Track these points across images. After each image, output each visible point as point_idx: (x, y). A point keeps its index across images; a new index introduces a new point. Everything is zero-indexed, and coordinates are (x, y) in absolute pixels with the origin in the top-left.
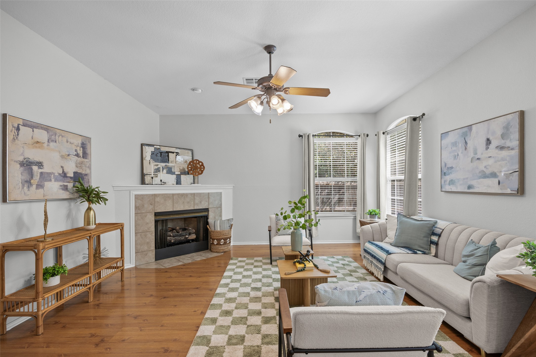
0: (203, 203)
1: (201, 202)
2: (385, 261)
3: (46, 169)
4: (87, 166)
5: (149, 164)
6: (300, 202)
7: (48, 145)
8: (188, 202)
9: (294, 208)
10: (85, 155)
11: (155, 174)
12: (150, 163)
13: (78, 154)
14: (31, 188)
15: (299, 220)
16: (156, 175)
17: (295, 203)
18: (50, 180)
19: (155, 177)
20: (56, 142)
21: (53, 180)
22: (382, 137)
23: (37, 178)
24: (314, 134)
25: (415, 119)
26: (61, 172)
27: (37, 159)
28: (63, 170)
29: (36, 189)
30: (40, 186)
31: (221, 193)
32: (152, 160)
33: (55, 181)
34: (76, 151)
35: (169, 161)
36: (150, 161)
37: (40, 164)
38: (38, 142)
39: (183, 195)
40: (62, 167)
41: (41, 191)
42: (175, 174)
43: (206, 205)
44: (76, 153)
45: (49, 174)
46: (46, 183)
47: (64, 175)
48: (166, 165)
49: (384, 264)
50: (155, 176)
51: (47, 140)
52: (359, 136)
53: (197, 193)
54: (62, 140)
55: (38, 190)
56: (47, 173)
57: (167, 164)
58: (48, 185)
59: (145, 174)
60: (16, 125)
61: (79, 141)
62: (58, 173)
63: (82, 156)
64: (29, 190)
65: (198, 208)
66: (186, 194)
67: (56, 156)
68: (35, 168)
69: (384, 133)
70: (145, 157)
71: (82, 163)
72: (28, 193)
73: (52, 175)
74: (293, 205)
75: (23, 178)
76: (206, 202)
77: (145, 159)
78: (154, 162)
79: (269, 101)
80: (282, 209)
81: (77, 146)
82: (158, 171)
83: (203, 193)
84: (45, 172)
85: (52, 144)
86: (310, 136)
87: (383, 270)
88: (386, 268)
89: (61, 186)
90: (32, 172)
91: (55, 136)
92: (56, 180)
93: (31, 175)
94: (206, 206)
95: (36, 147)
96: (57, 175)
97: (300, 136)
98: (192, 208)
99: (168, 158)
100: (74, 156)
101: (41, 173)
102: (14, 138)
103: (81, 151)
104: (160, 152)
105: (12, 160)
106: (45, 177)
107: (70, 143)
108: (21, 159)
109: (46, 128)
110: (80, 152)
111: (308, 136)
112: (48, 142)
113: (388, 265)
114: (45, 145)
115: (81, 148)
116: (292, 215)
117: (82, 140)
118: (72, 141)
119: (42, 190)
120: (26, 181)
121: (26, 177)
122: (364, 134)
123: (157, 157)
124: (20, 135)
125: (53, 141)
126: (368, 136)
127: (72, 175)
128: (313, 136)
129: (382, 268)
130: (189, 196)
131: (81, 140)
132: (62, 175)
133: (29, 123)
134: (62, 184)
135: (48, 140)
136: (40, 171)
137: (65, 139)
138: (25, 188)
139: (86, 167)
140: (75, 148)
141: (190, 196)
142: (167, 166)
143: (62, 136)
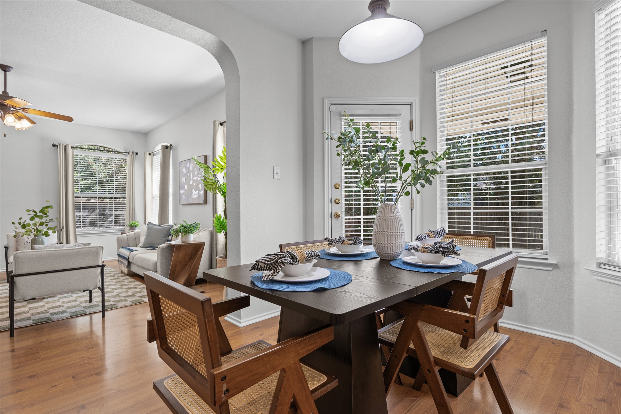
2: (129, 257)
6: (42, 211)
9: (33, 216)
15: (40, 228)
17: (34, 211)
22: (148, 157)
24: (74, 145)
25: (167, 147)
49: (128, 260)
52: (128, 153)
69: (150, 154)
74: (32, 214)
79: (3, 116)
80: (20, 219)
86: (67, 147)
87: (127, 264)
88: (129, 263)
97: (54, 145)
111: (65, 147)
113: (130, 260)
116: (31, 223)
122: (133, 152)
126: (137, 154)
128: (72, 147)
129: (126, 263)
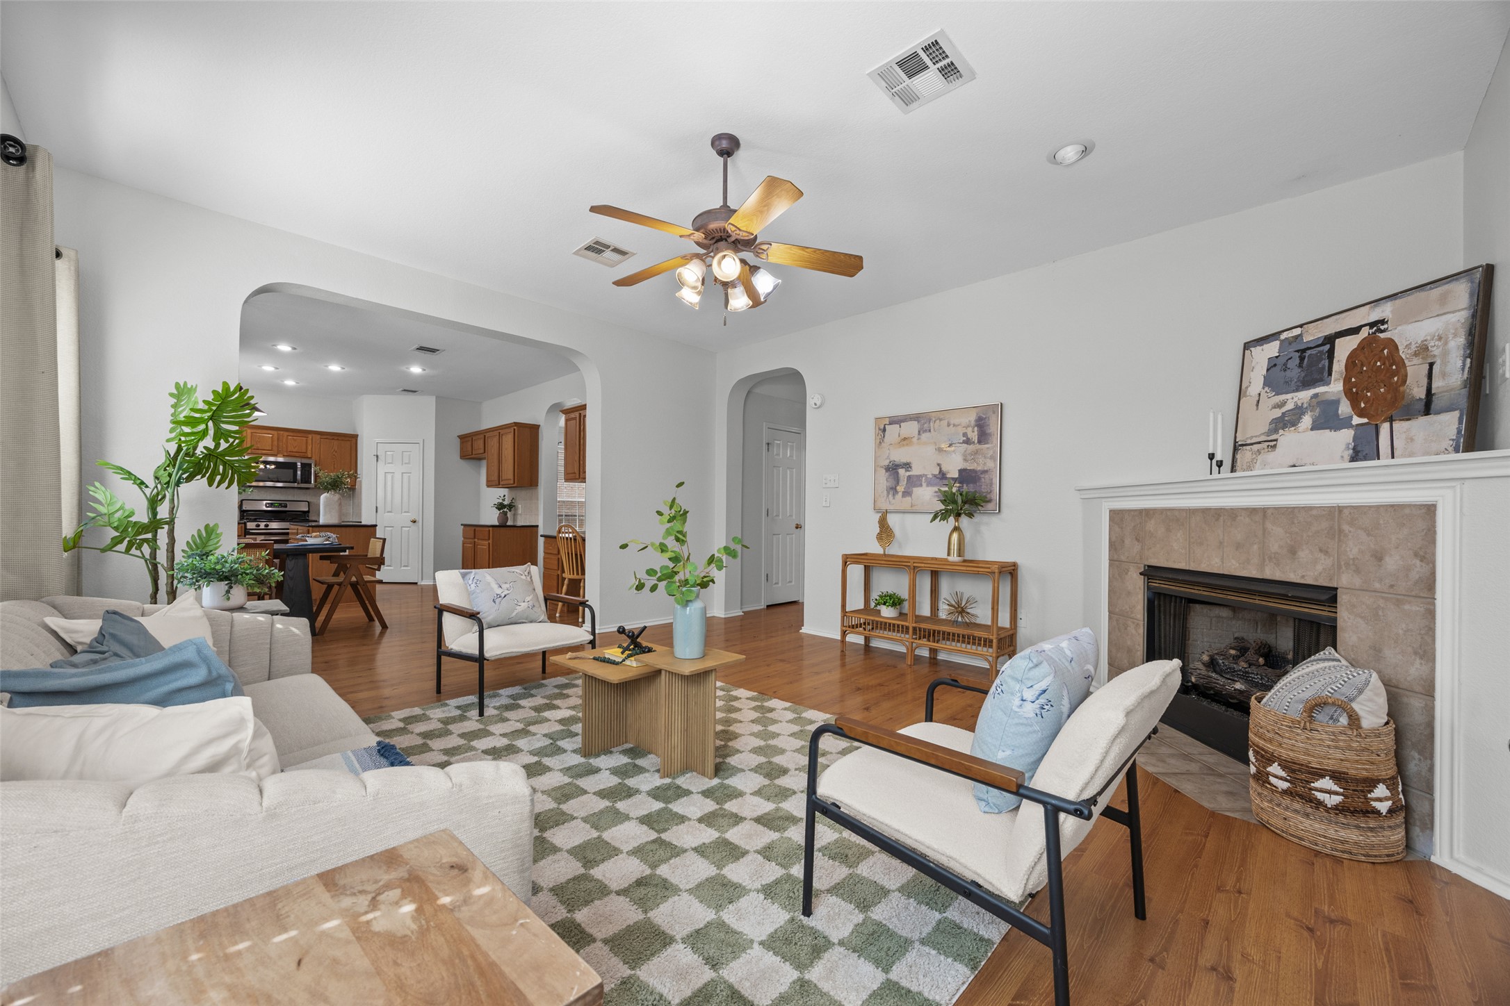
0: (1304, 554)
1: (1293, 552)
3: (915, 471)
4: (989, 456)
5: (1255, 407)
7: (918, 439)
8: (1238, 546)
10: (983, 437)
11: (1270, 438)
12: (1258, 401)
13: (968, 439)
14: (897, 496)
16: (1272, 444)
18: (921, 485)
19: (1266, 450)
20: (930, 431)
21: (924, 484)
23: (903, 482)
26: (936, 472)
27: (904, 460)
28: (940, 469)
29: (903, 497)
30: (907, 493)
31: (1430, 510)
32: (1266, 389)
33: (928, 486)
34: (965, 435)
35: (1330, 374)
36: (1259, 394)
37: (907, 466)
38: (905, 439)
39: (1220, 516)
40: (939, 465)
41: (908, 499)
42: (1351, 426)
43: (1319, 568)
44: (965, 438)
45: (919, 477)
46: (915, 489)
47: (942, 475)
48: (1316, 396)
50: (1268, 446)
51: (917, 432)
53: (1277, 509)
54: (940, 426)
55: (904, 499)
56: (917, 476)
57: (1321, 389)
58: (917, 491)
59: (1240, 443)
60: (882, 427)
61: (972, 417)
62: (932, 474)
63: (976, 441)
64: (894, 498)
65: (1278, 575)
66: (1232, 509)
67: (930, 450)
68: (901, 471)
70: (1247, 388)
71: (976, 452)
72: (893, 501)
73: (924, 478)
75: (889, 484)
76: (1322, 556)
77: (1246, 392)
78: (1274, 393)
81: (967, 427)
82: (1281, 425)
83: (1307, 509)
84: (913, 475)
85: (924, 436)
89: (936, 492)
90: (898, 477)
91: (930, 422)
92: (929, 484)
93: (897, 481)
94: (1320, 573)
95: (904, 445)
96: (931, 477)
98: (1252, 572)
99: (1327, 364)
100: (961, 445)
101: (909, 477)
102: (880, 442)
103: (976, 433)
104: (1298, 351)
105: (878, 466)
106: (914, 481)
107: (954, 425)
108: (886, 463)
109: (916, 418)
110: (974, 435)
112: (919, 434)
114: (915, 440)
115: (976, 428)
117: (977, 414)
118: (956, 421)
119: (910, 498)
120: (892, 488)
121: (891, 483)
123: (1288, 372)
124: (886, 437)
125: (925, 431)
127: (956, 475)
130: (1242, 518)
131: (975, 414)
132: (939, 476)
133: (895, 419)
134: (936, 489)
135: (919, 432)
136: (908, 474)
137: (944, 423)
138: (890, 496)
139: (985, 457)
140: (961, 430)
141: (1247, 520)
142: (1320, 399)
143: (941, 420)
